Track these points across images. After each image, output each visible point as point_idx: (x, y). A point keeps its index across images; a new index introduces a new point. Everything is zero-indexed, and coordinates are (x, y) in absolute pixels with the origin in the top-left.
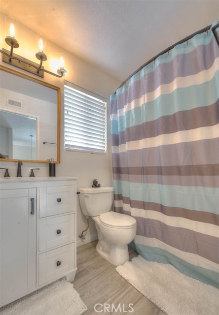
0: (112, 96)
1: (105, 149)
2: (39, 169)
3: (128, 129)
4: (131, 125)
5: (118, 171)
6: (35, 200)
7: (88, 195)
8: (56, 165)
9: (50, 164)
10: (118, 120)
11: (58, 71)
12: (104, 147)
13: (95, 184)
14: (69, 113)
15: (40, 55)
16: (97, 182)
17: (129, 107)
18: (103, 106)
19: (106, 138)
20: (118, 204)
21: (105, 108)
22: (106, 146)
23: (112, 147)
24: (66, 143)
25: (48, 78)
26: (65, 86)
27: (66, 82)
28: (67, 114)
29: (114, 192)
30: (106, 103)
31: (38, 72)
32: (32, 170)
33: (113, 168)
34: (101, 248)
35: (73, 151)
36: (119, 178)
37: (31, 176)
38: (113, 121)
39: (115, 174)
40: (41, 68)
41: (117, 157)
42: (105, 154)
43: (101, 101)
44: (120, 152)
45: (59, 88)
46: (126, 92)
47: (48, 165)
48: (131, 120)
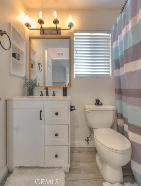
0: (114, 26)
1: (110, 73)
2: (57, 91)
3: (126, 51)
4: (128, 47)
5: (120, 92)
6: (42, 111)
7: (89, 111)
8: (67, 89)
9: (63, 88)
10: (119, 46)
11: (68, 26)
12: (109, 72)
13: (98, 103)
14: (78, 52)
15: (55, 21)
16: (99, 101)
17: (127, 29)
18: (107, 38)
19: (110, 64)
20: (120, 122)
21: (109, 39)
22: (110, 71)
23: (115, 71)
24: (75, 73)
25: (64, 33)
26: (75, 34)
27: (76, 31)
28: (77, 53)
29: (116, 111)
30: (110, 35)
31: (57, 32)
32: (54, 92)
33: (116, 89)
34: (98, 157)
35: (81, 78)
36: (121, 99)
37: (53, 95)
38: (115, 47)
39: (118, 95)
40: (58, 29)
41: (119, 80)
42: (110, 78)
43: (106, 34)
44: (121, 74)
45: (70, 37)
46: (125, 16)
47: (62, 89)
48: (128, 41)
